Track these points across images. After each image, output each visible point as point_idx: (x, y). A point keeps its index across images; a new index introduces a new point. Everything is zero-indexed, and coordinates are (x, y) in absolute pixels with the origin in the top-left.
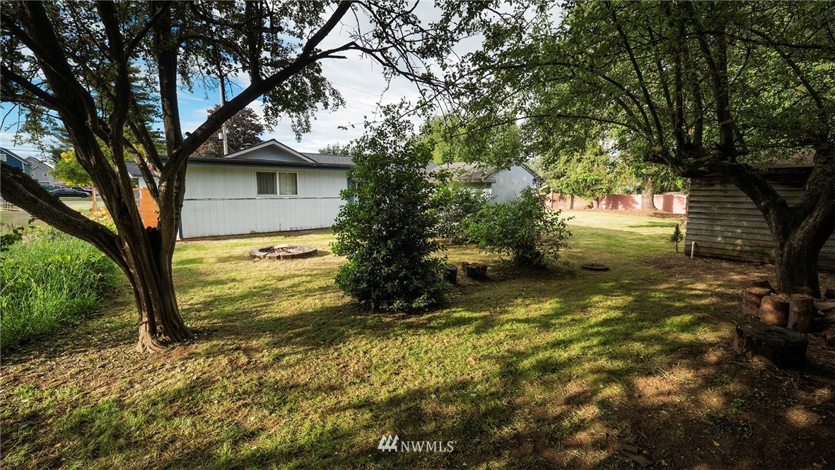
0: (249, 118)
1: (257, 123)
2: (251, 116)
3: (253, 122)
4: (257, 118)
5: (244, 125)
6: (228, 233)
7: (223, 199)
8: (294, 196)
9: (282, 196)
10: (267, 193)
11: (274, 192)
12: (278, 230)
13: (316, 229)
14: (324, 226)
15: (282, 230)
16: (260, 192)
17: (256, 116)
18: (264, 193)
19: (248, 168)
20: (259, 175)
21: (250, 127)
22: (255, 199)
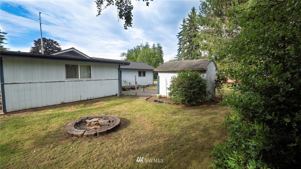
0: (55, 45)
1: (58, 47)
2: (56, 44)
3: (57, 47)
4: (59, 45)
5: (52, 48)
6: (45, 105)
7: (41, 82)
8: (89, 79)
9: (82, 79)
10: (72, 78)
11: (76, 76)
12: (79, 100)
13: (102, 97)
14: (106, 95)
15: (82, 100)
16: (67, 77)
17: (58, 44)
18: (70, 78)
19: (60, 61)
20: (67, 66)
21: (55, 49)
22: (64, 81)
